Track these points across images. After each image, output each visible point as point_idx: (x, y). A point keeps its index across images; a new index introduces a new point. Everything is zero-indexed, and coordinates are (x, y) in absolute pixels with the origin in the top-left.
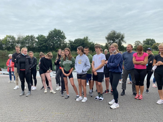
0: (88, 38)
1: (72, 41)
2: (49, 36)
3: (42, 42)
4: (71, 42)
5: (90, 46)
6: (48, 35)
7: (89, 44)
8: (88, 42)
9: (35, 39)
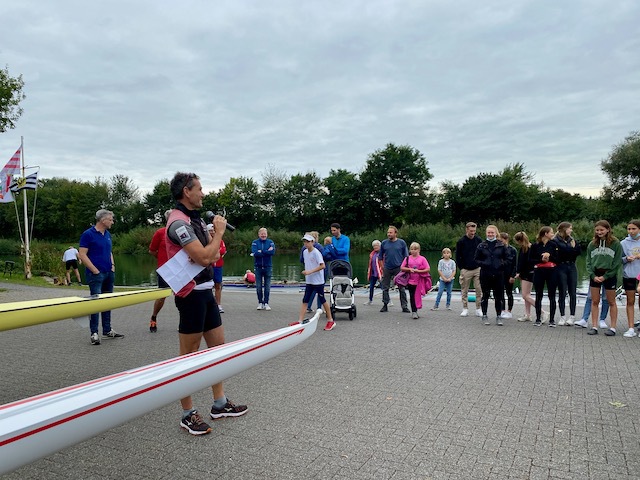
0: (524, 172)
1: (456, 187)
2: (368, 173)
3: (346, 196)
4: (451, 191)
5: (531, 203)
6: (364, 170)
7: (528, 194)
8: (523, 185)
9: (320, 188)
